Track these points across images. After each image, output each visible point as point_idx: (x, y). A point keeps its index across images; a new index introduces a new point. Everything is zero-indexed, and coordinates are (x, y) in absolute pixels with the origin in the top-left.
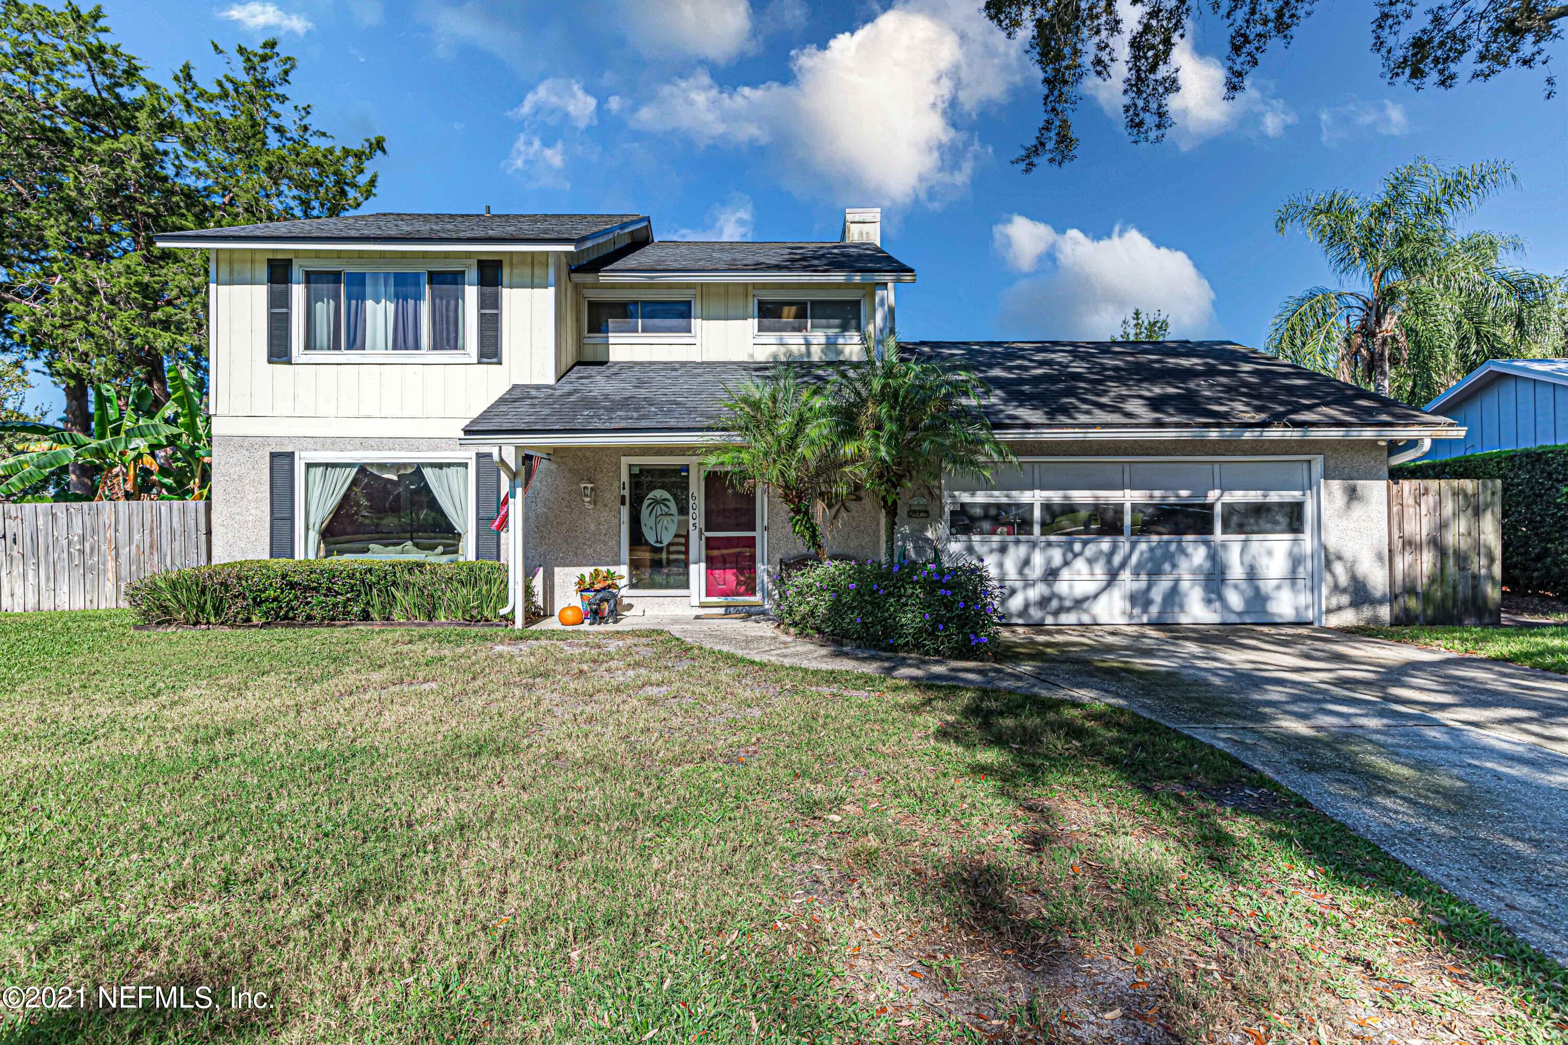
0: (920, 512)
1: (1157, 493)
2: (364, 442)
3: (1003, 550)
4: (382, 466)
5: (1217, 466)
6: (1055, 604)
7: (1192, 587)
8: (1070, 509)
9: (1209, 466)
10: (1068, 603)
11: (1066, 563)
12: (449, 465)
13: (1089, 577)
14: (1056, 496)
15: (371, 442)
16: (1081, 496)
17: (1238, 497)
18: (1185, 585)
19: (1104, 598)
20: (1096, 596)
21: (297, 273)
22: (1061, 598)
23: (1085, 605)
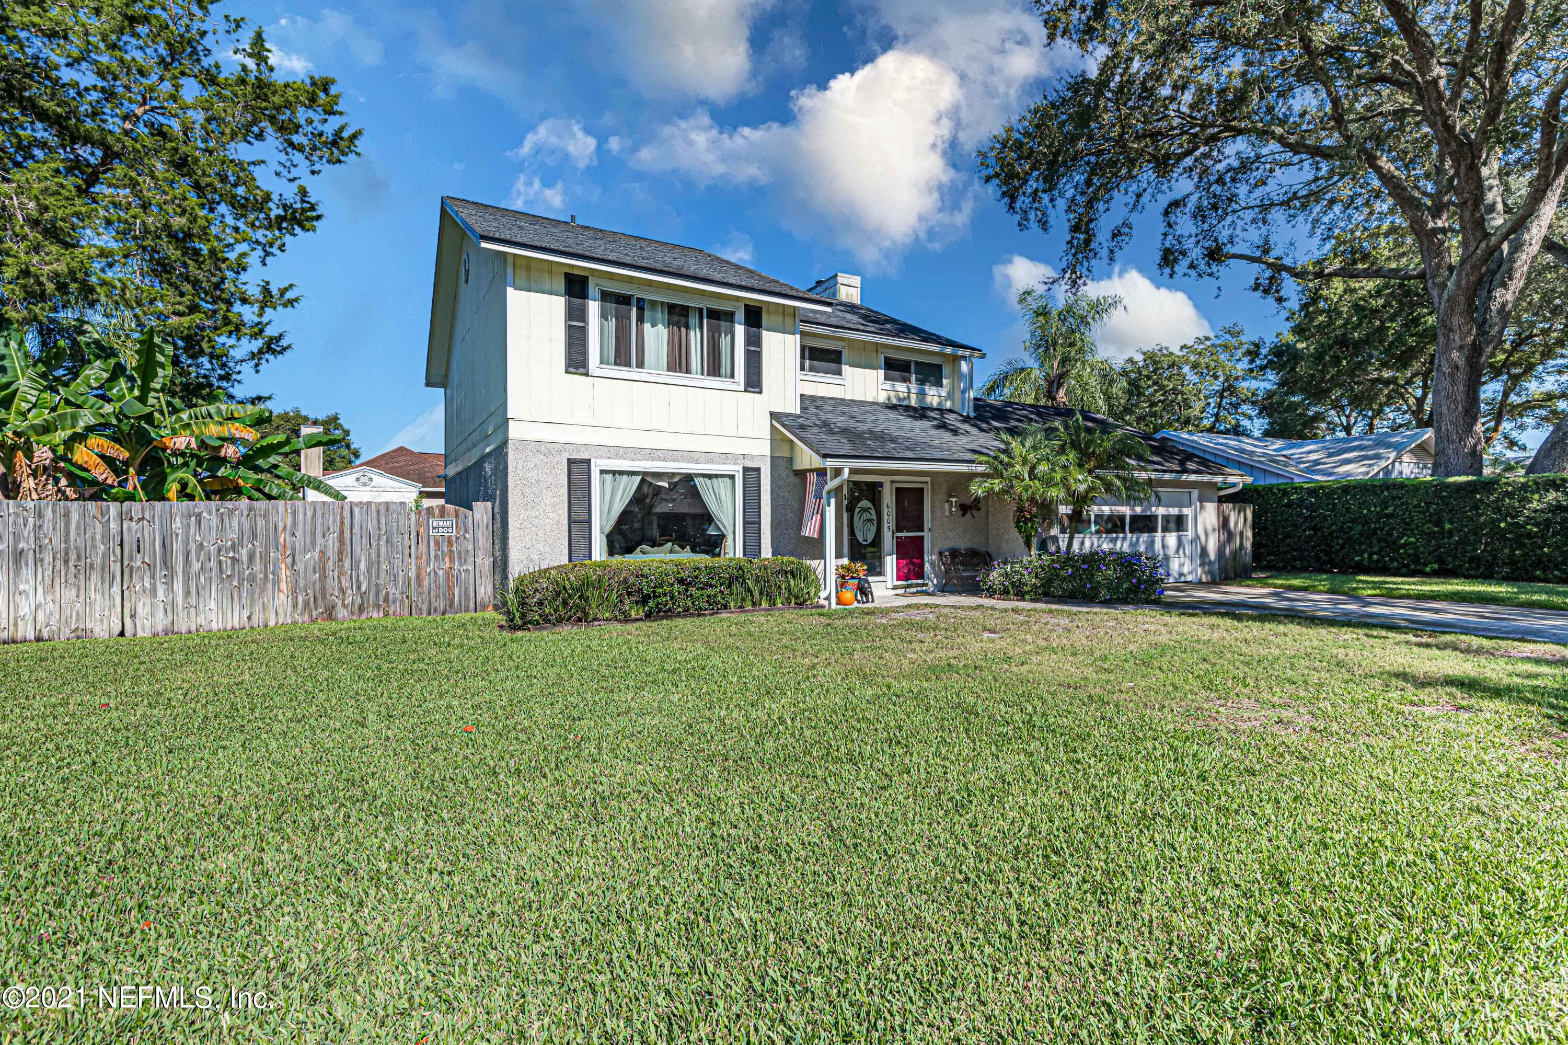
2: (653, 453)
4: (659, 475)
12: (717, 476)
15: (659, 453)
17: (1169, 511)
21: (593, 290)
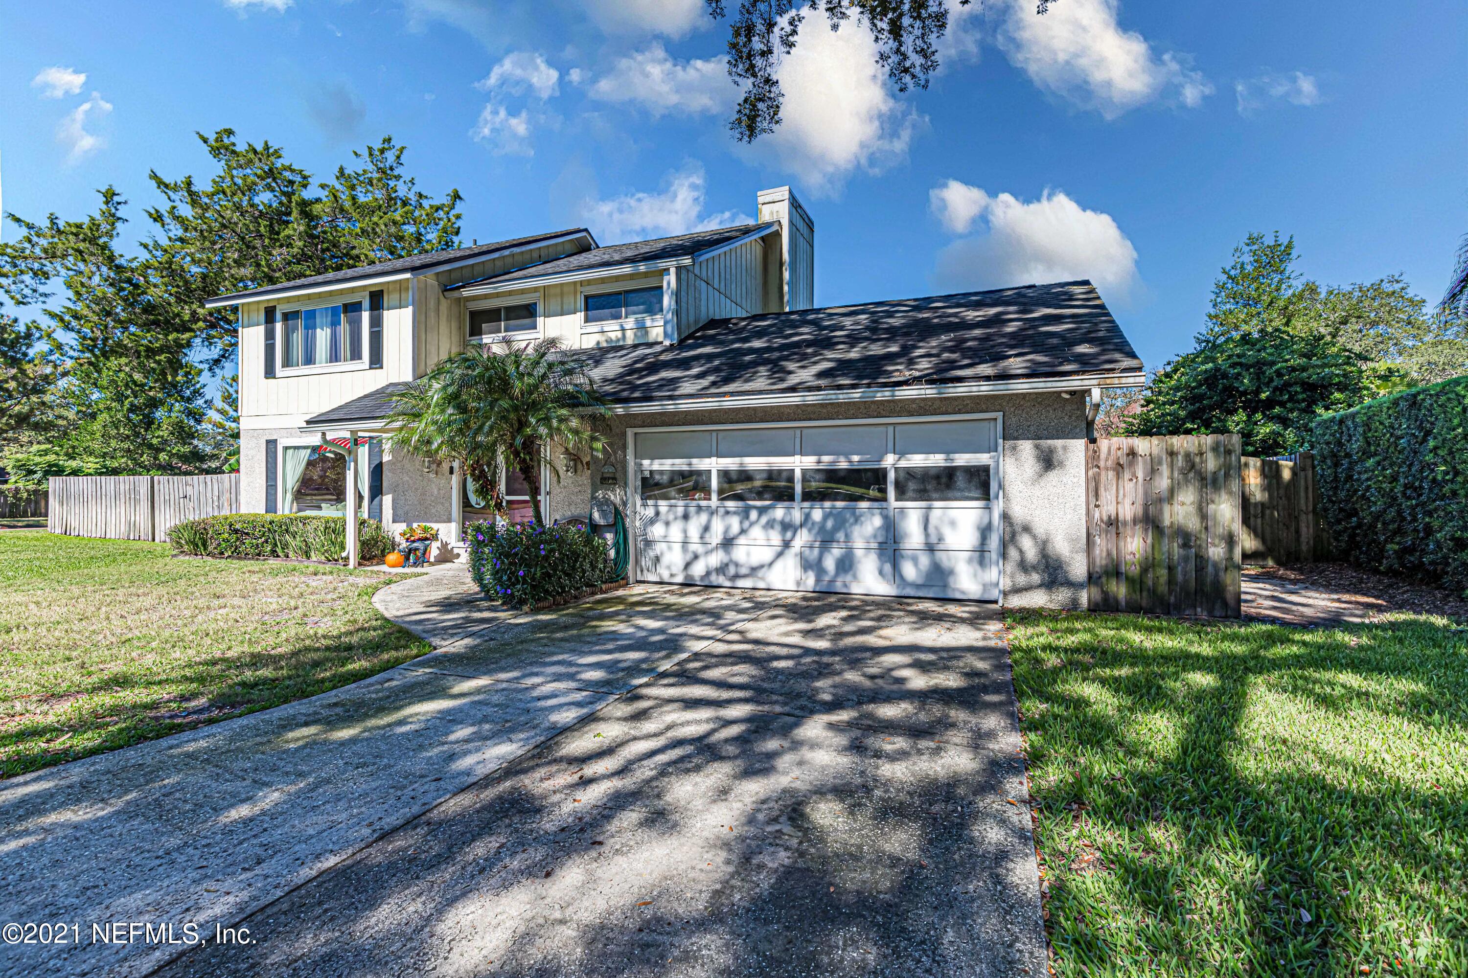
0: (609, 478)
1: (826, 459)
3: (686, 517)
5: (891, 429)
6: (732, 570)
7: (866, 555)
8: (745, 476)
9: (882, 429)
10: (743, 571)
11: (743, 531)
13: (764, 543)
14: (730, 463)
16: (755, 463)
17: (917, 460)
18: (859, 553)
19: (779, 565)
20: (771, 564)
21: (278, 314)
22: (737, 565)
23: (760, 573)
